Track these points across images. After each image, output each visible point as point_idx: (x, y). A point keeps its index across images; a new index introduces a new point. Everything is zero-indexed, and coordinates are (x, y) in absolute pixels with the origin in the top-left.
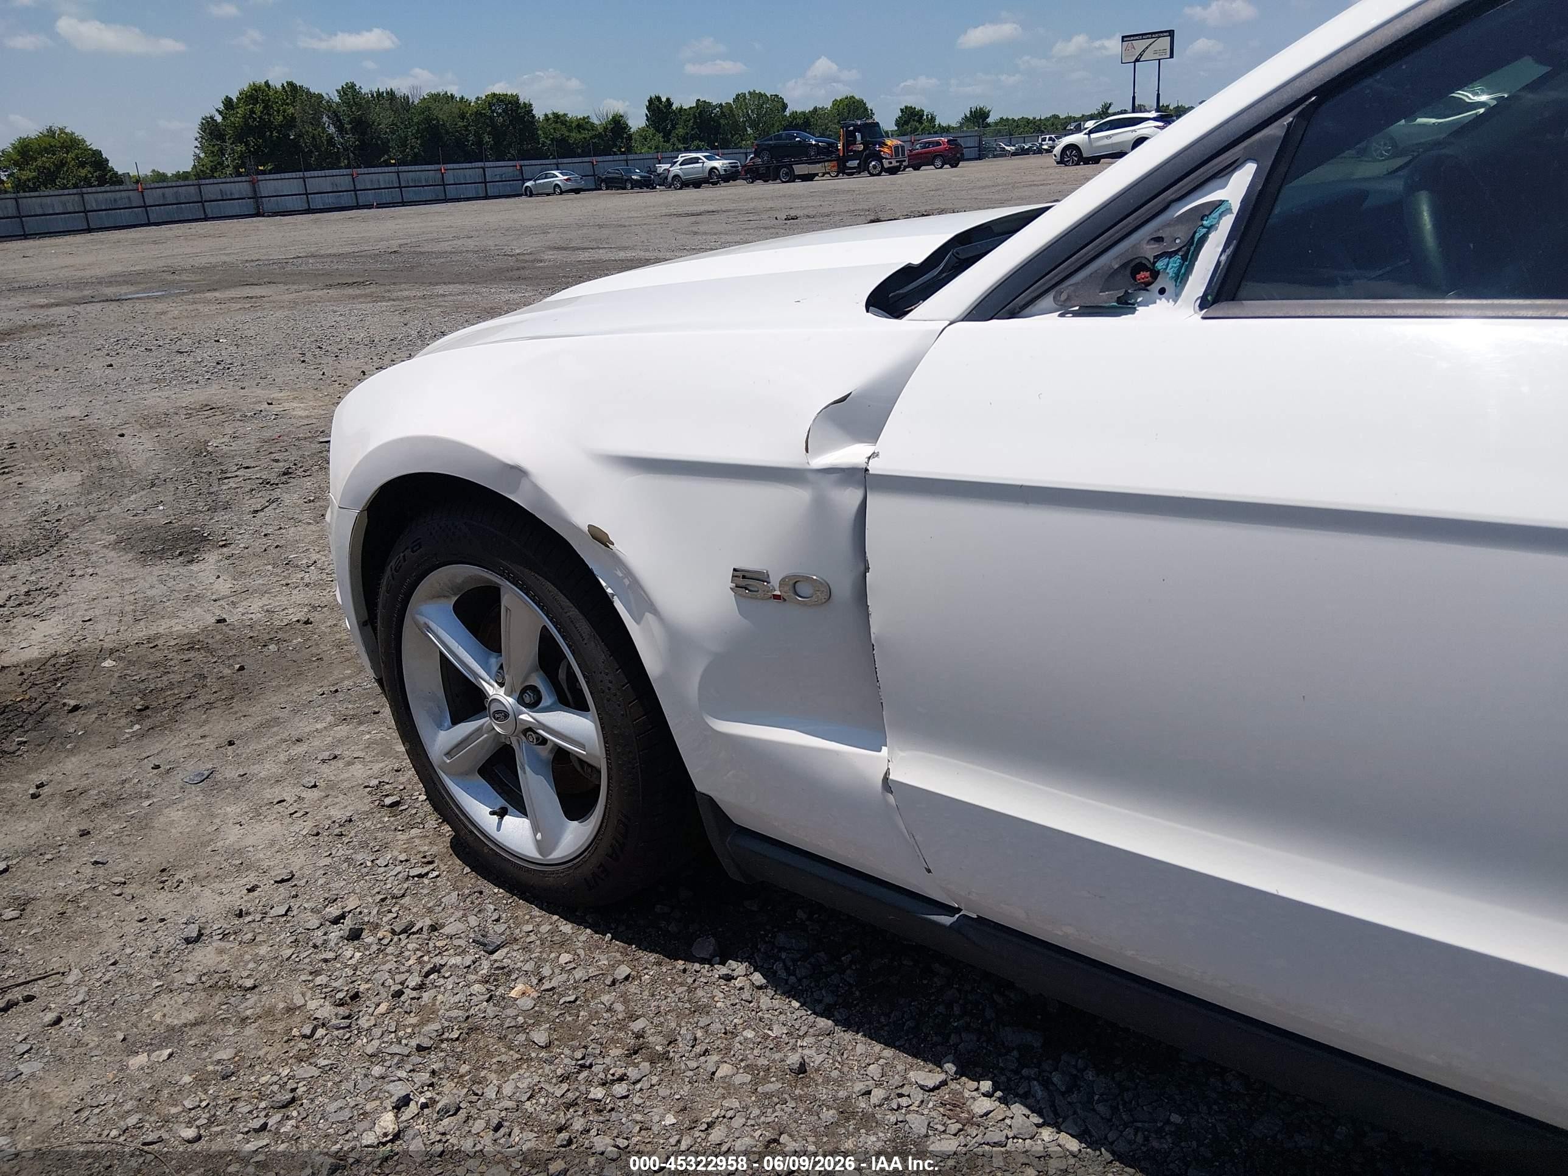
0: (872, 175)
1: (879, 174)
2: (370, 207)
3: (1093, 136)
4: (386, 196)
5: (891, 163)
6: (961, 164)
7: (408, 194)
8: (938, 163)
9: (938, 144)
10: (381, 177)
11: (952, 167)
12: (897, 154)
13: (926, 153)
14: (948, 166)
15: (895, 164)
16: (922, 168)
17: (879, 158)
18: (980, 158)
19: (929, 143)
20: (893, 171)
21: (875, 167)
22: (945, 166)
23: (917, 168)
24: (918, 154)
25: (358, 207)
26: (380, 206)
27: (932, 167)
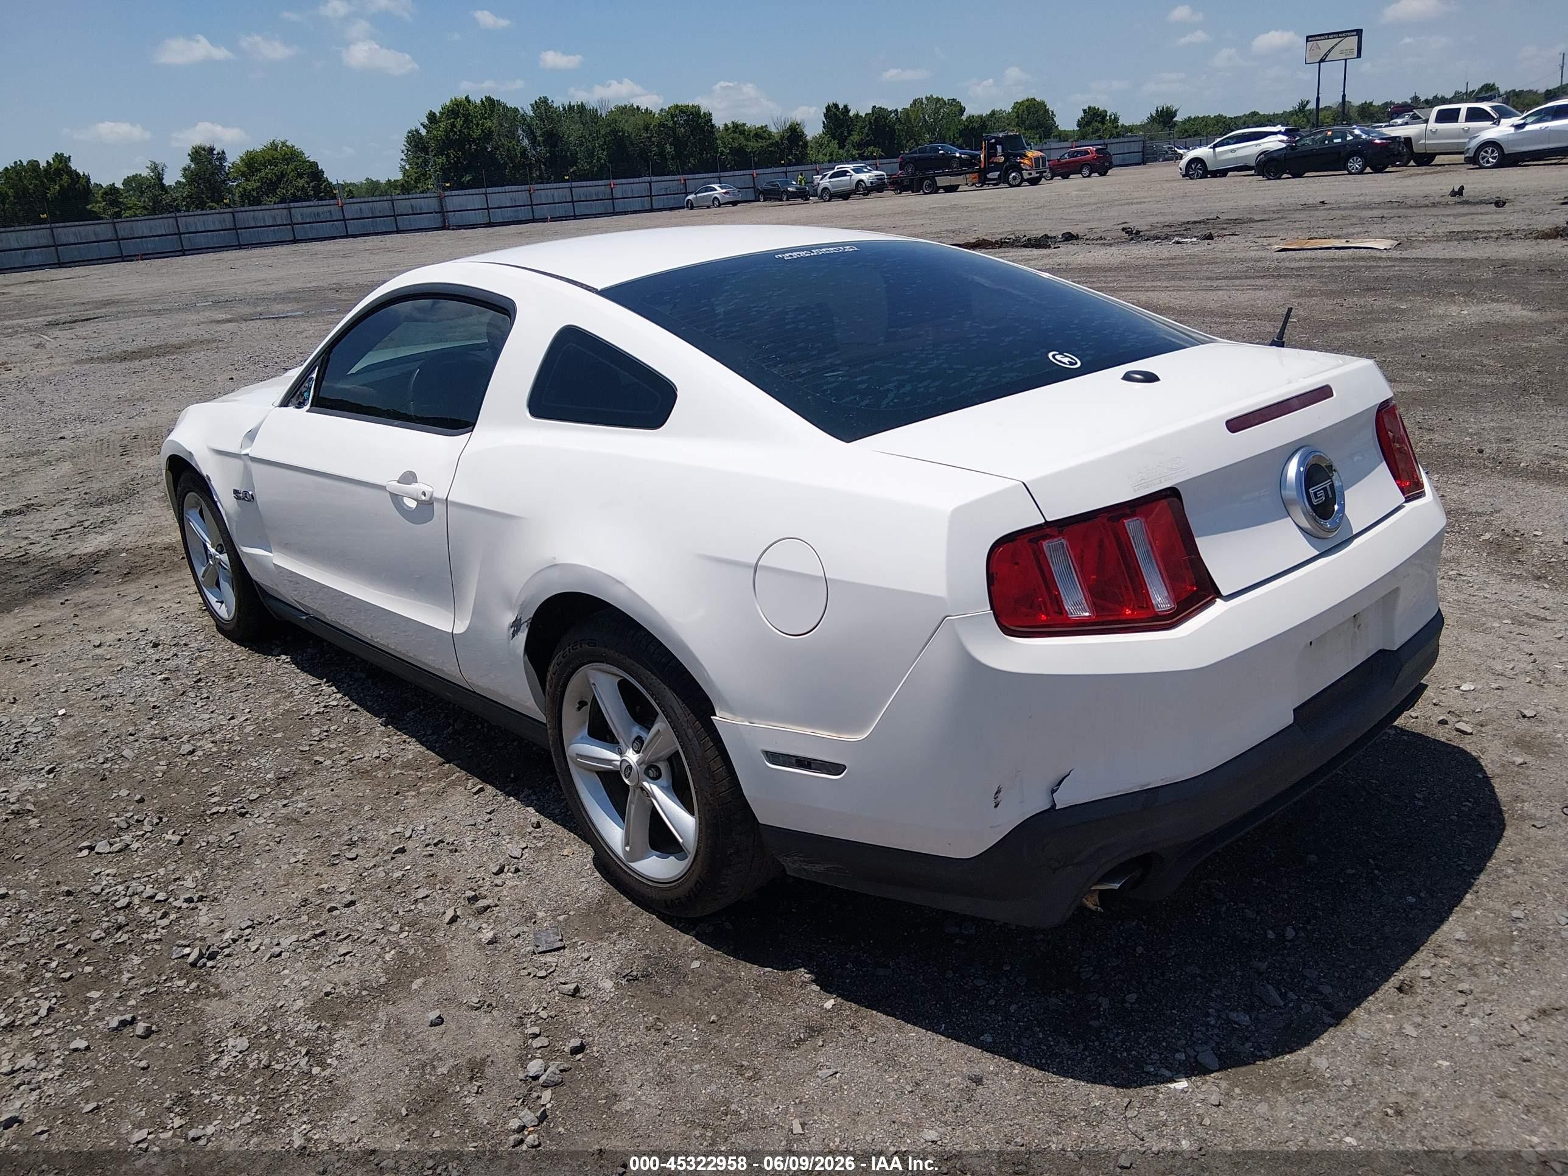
0: (1012, 186)
1: (1019, 185)
2: (544, 220)
3: (1217, 150)
4: (560, 210)
5: (1031, 174)
6: (1110, 172)
7: (580, 208)
8: (1086, 172)
9: (1087, 153)
10: (556, 192)
11: (1101, 175)
12: (1037, 166)
13: (1073, 162)
14: (1096, 174)
15: (1035, 175)
16: (1071, 176)
17: (1018, 168)
18: (1143, 162)
19: (1078, 152)
20: (1034, 182)
21: (1014, 178)
22: (1093, 175)
23: (1065, 176)
24: (1067, 162)
25: (534, 220)
26: (554, 219)
27: (1080, 176)
